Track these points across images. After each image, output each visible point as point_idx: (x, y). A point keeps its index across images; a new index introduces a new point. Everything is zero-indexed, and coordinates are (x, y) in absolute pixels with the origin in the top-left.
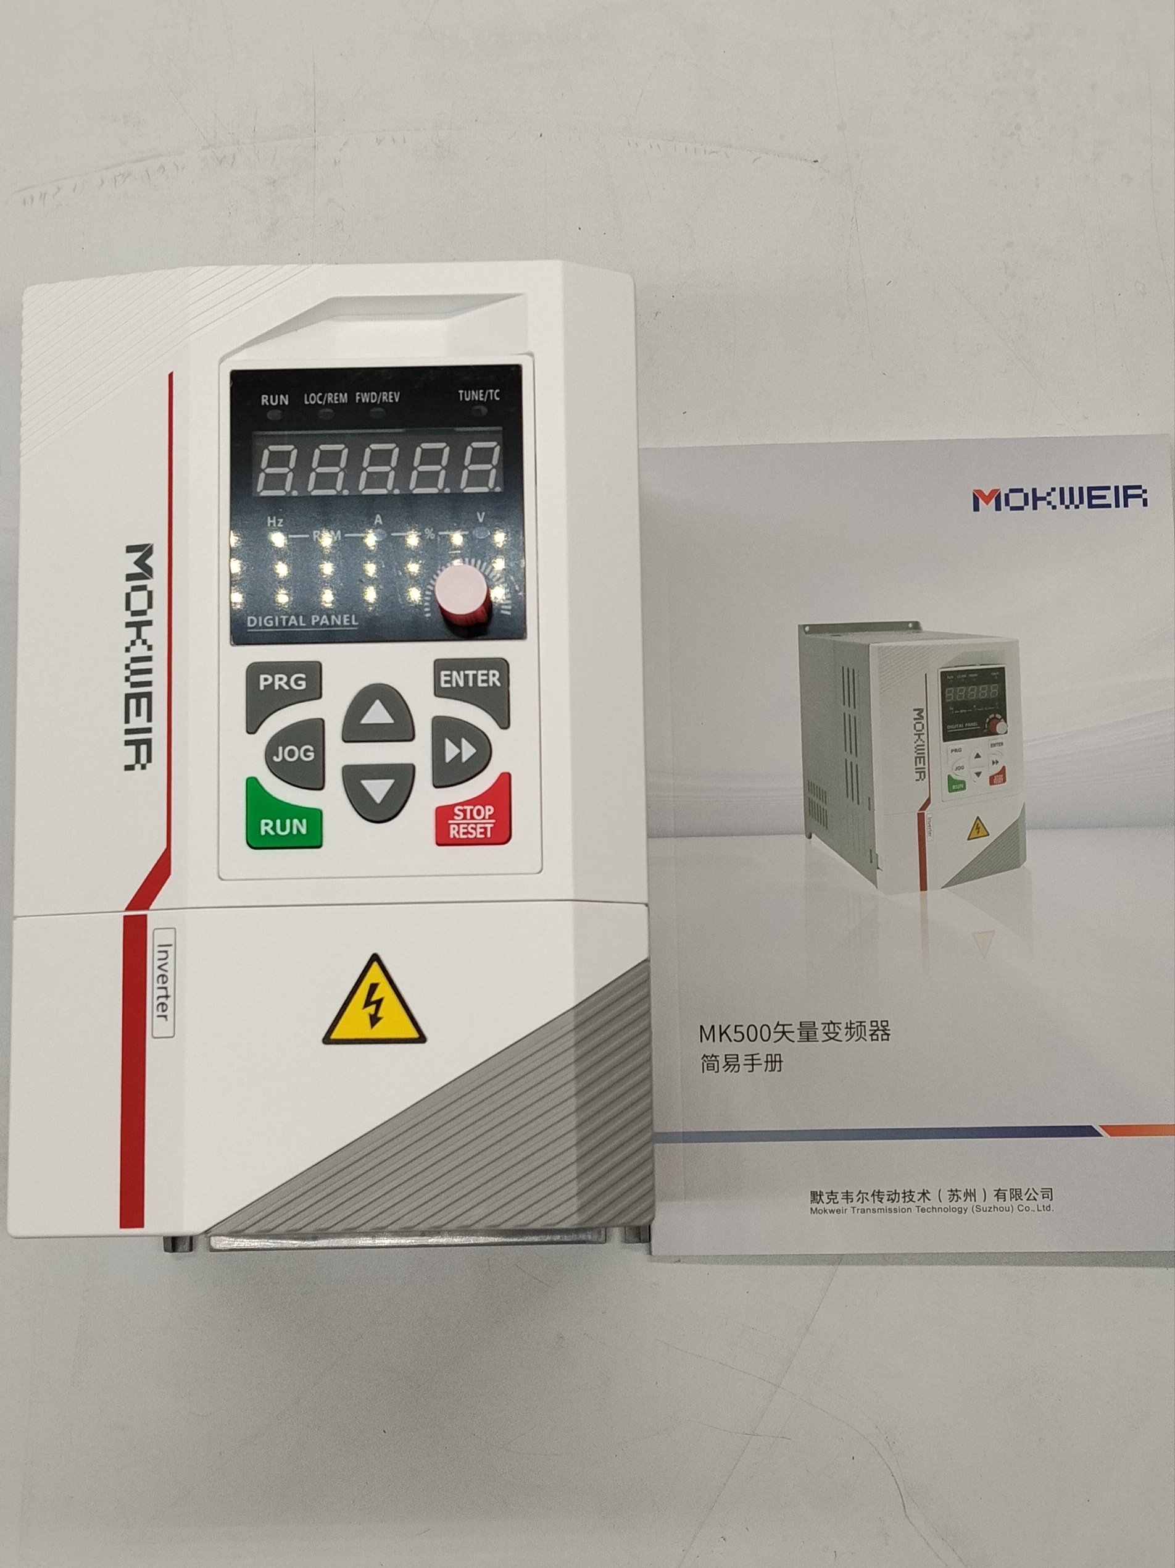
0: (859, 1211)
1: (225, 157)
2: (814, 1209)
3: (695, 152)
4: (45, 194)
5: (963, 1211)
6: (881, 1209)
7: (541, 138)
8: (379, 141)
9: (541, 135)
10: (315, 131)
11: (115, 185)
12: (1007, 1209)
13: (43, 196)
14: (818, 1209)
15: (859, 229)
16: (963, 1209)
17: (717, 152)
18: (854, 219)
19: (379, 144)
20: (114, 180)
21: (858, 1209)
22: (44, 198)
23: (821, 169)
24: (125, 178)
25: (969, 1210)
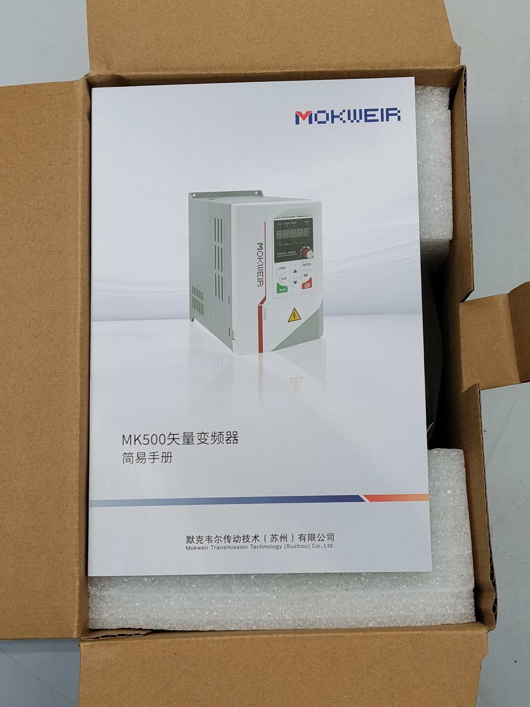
0: (216, 548)
2: (188, 547)
5: (279, 548)
6: (229, 547)
12: (306, 547)
14: (191, 547)
16: (279, 547)
21: (215, 547)
25: (283, 547)
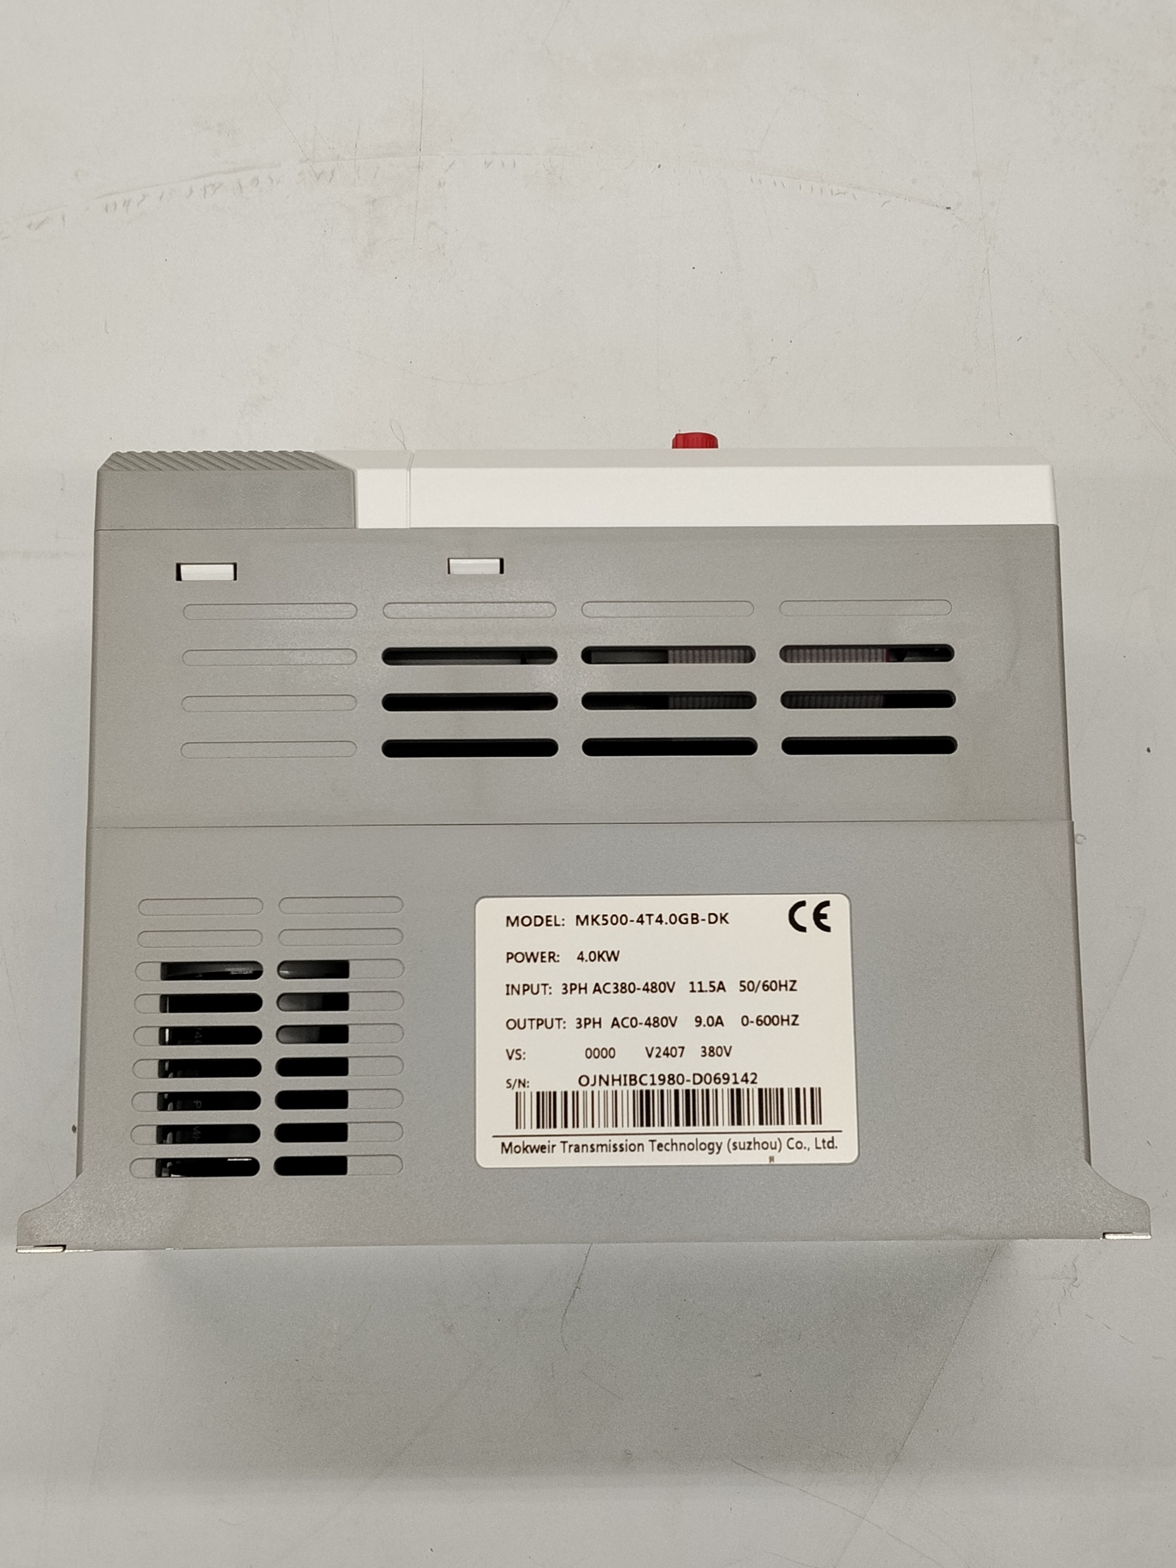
1: (323, 173)
3: (822, 191)
4: (129, 202)
7: (659, 169)
8: (487, 164)
9: (659, 166)
10: (420, 150)
11: (205, 196)
13: (126, 203)
15: (991, 281)
17: (845, 193)
18: (986, 272)
19: (488, 166)
20: (204, 191)
22: (128, 206)
23: (953, 216)
24: (216, 189)
